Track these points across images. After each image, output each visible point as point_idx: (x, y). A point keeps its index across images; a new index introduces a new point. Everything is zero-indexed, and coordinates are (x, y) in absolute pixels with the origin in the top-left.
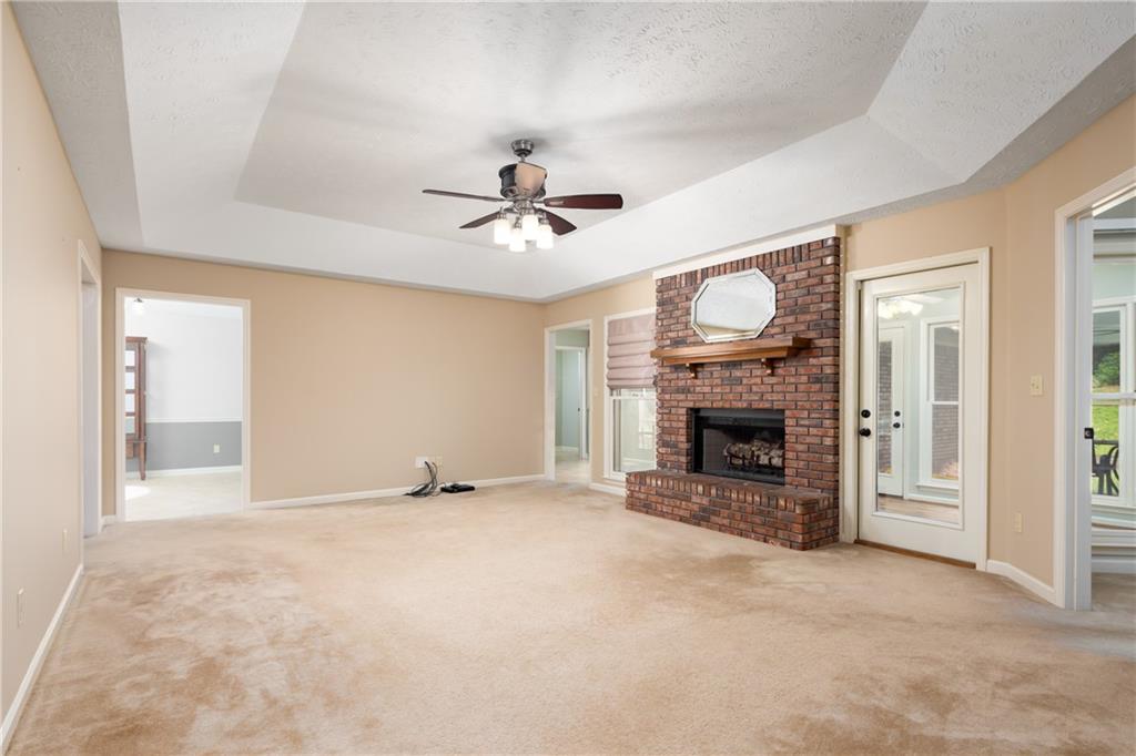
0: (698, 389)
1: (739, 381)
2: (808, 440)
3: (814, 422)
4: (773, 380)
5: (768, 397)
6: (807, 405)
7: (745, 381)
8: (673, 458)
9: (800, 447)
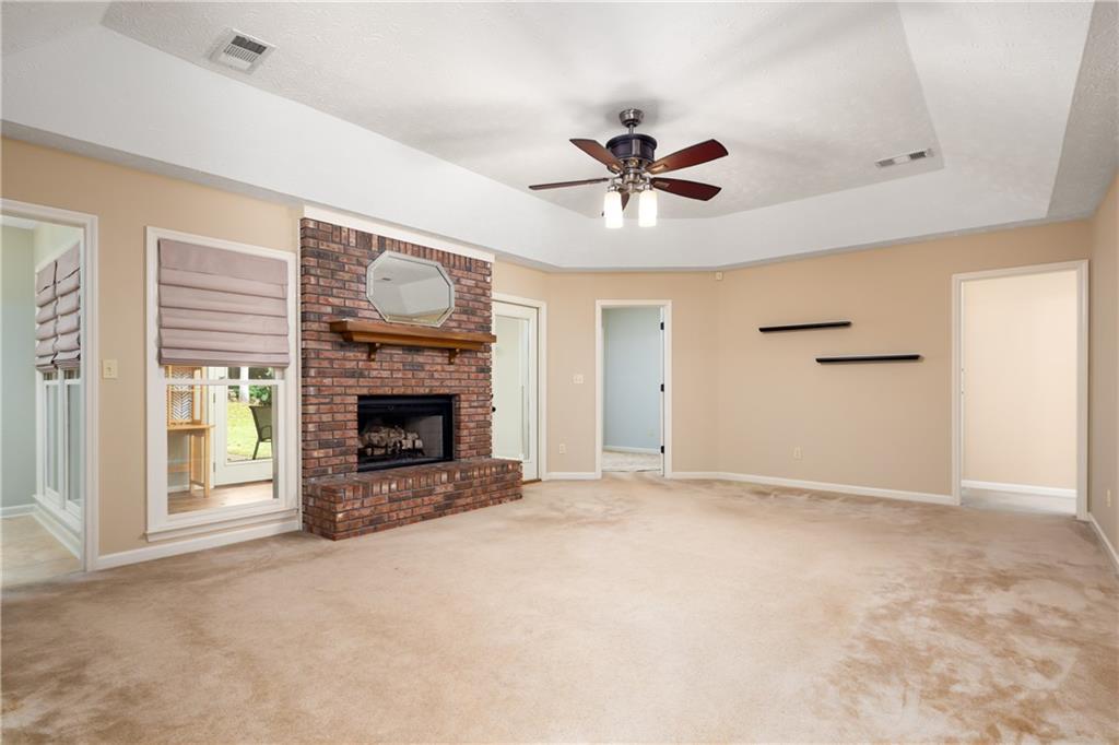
0: (374, 373)
1: (421, 367)
2: (477, 418)
3: (481, 403)
4: (452, 368)
5: (448, 383)
6: (476, 390)
7: (427, 367)
8: (336, 461)
9: (472, 425)
